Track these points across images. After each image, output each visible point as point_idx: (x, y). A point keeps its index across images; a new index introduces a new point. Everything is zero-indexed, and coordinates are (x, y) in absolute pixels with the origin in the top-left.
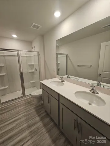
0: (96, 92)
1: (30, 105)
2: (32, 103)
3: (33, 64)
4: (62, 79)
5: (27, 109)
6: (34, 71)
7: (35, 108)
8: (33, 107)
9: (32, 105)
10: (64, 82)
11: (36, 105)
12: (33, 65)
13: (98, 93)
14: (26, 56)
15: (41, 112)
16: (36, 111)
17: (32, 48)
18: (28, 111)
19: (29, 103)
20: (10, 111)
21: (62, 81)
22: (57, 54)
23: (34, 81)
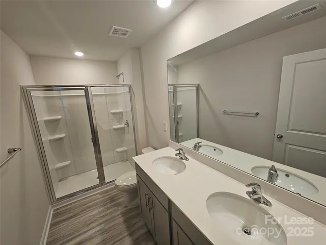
0: (262, 200)
1: (114, 206)
2: (118, 201)
3: (121, 110)
4: (181, 152)
5: (106, 215)
6: (123, 126)
7: (124, 214)
8: (119, 212)
9: (119, 205)
10: (186, 159)
11: (126, 207)
12: (121, 113)
13: (267, 203)
14: (106, 95)
15: (135, 224)
16: (126, 221)
17: (118, 77)
18: (108, 220)
19: (112, 200)
20: (71, 217)
21: (181, 158)
22: (175, 86)
23: (125, 148)
